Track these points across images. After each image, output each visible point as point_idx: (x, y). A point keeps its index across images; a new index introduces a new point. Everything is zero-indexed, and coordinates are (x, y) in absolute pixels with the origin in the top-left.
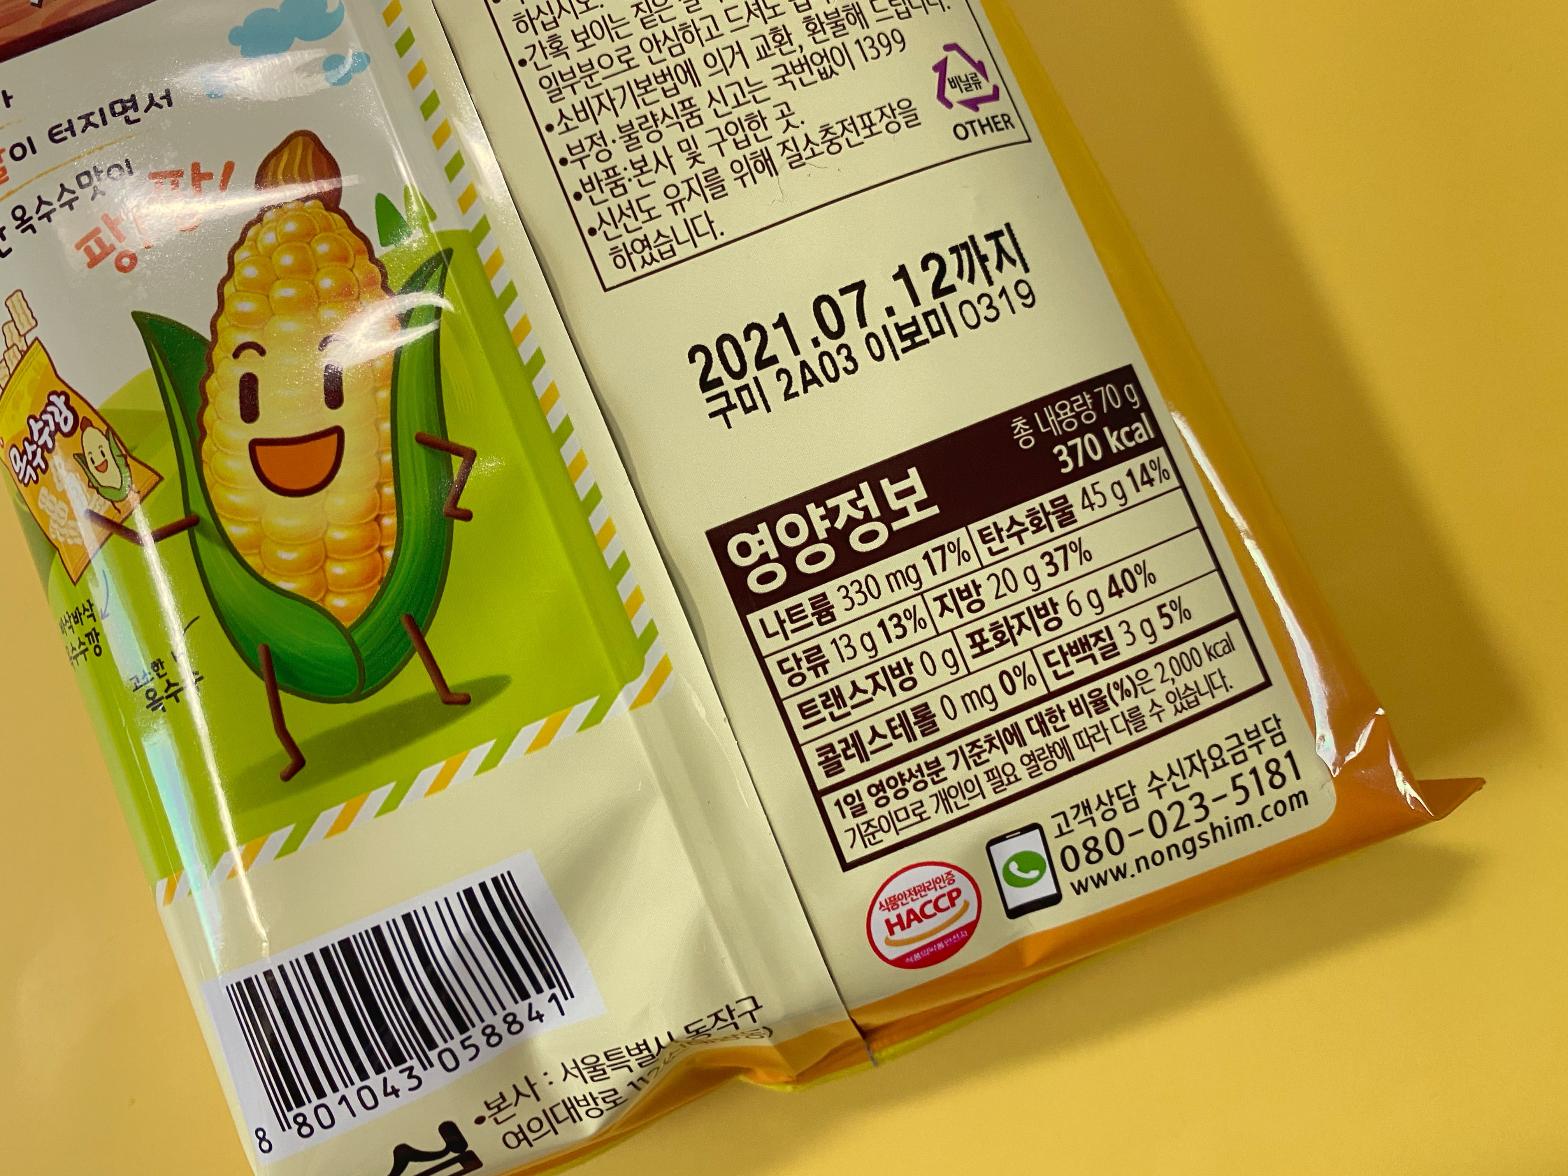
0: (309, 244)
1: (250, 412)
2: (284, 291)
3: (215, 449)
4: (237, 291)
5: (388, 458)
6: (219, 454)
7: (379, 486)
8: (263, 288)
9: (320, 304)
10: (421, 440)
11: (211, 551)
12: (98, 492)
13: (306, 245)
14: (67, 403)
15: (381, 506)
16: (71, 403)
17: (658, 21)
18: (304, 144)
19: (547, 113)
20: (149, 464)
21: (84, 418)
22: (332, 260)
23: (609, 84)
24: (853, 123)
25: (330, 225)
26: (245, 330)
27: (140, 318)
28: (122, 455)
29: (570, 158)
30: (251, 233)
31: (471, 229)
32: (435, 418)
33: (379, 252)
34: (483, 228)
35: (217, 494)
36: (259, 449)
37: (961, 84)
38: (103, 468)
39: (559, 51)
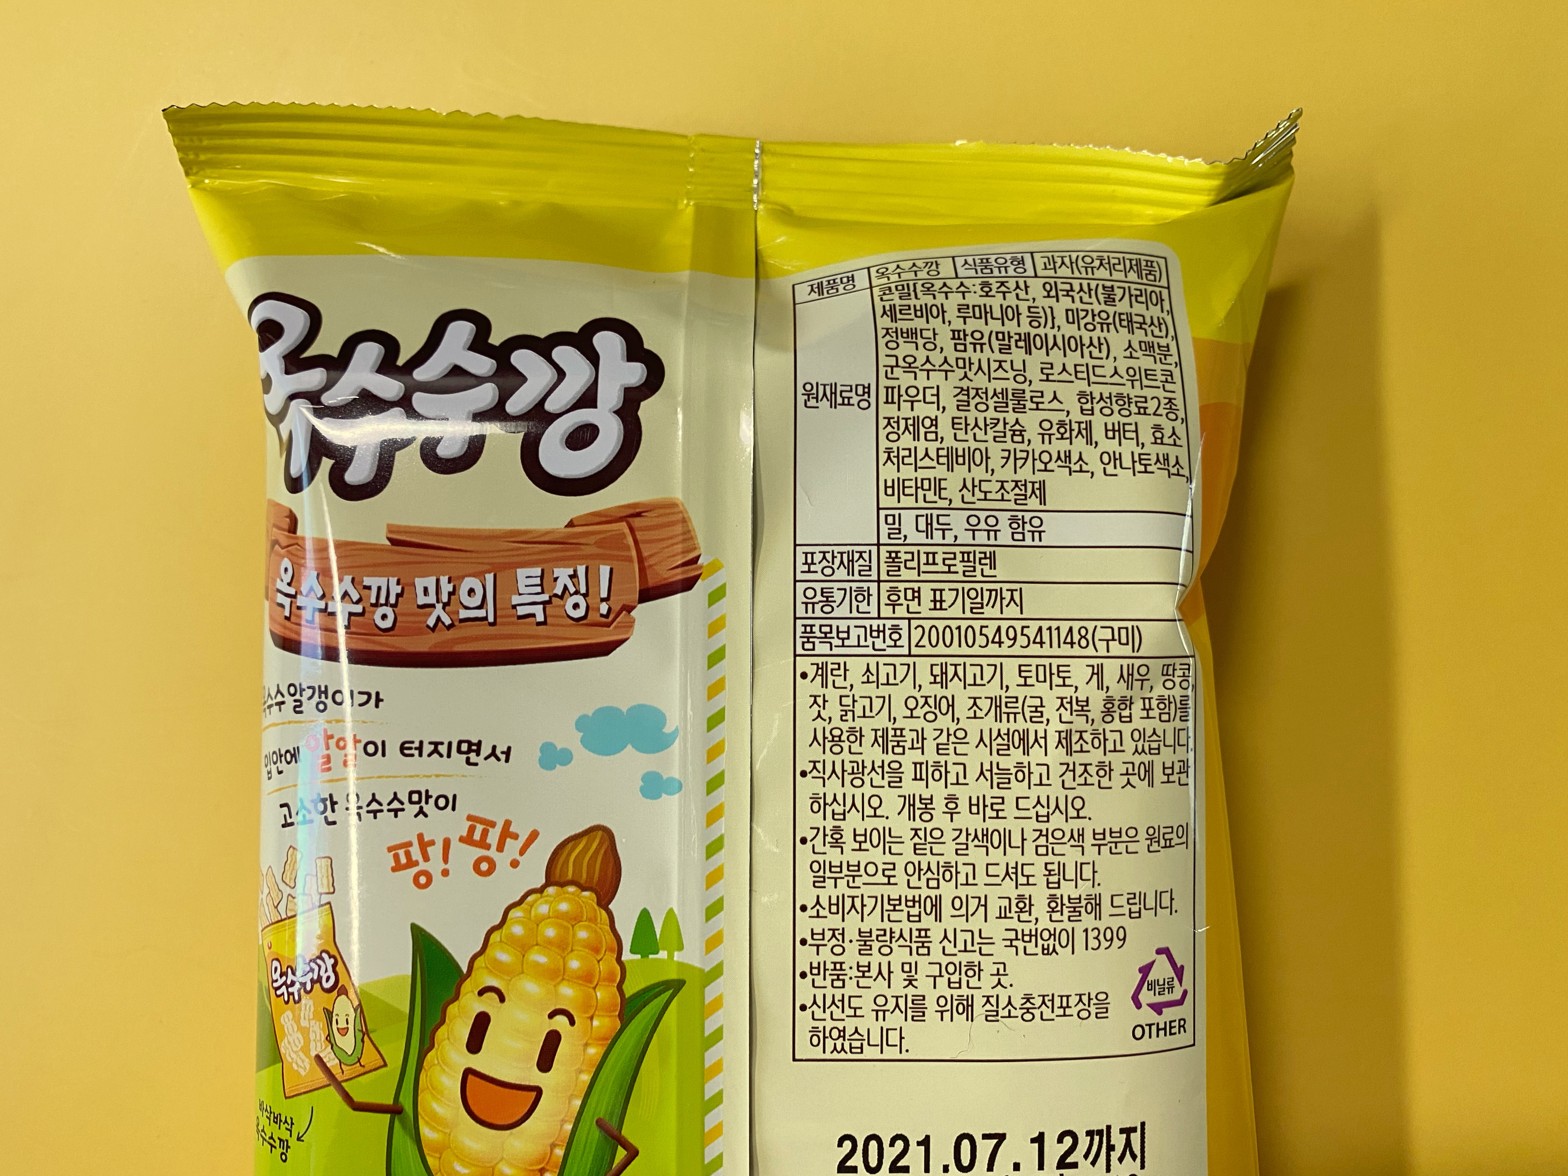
0: (573, 926)
1: (475, 1044)
2: (538, 957)
3: (436, 1062)
4: (501, 941)
5: (569, 1127)
6: (438, 1067)
7: (553, 1146)
8: (523, 947)
9: (563, 979)
10: (600, 1123)
11: (402, 1140)
12: (332, 1048)
13: (570, 926)
14: (334, 966)
15: (548, 1163)
16: (337, 969)
17: (928, 852)
18: (601, 839)
19: (807, 895)
20: (380, 1049)
21: (343, 986)
22: (585, 947)
23: (867, 891)
24: (1053, 1000)
25: (596, 917)
26: (496, 976)
27: (417, 931)
28: (362, 1031)
29: (810, 941)
30: (530, 899)
31: (707, 970)
32: (618, 1111)
33: (627, 956)
34: (717, 972)
35: (424, 1097)
36: (471, 1077)
37: (1157, 987)
38: (344, 1032)
39: (837, 844)
